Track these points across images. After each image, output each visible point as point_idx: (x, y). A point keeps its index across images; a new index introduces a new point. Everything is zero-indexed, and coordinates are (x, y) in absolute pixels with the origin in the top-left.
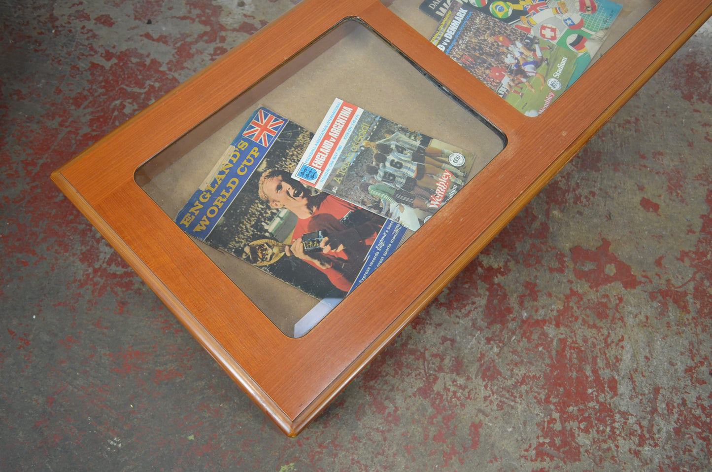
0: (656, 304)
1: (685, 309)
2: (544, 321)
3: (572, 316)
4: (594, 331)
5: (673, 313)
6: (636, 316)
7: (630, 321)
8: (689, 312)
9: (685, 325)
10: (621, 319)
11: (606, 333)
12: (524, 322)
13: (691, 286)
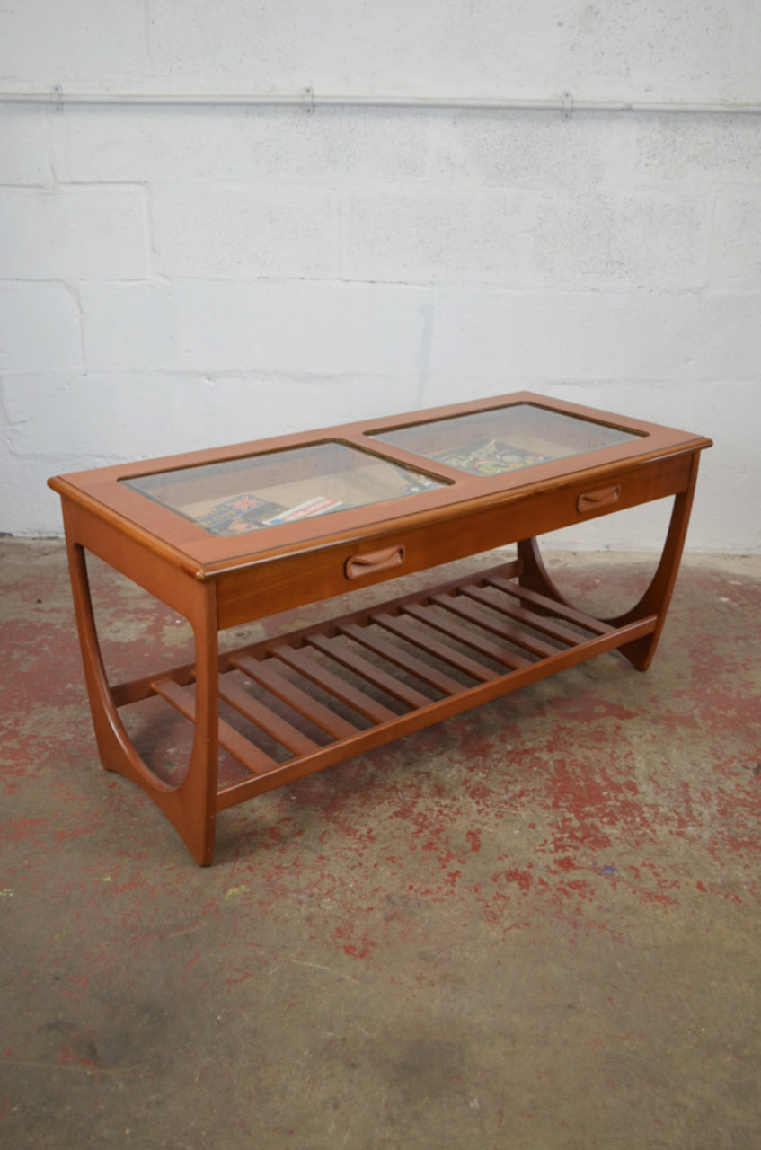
0: (659, 727)
1: (695, 725)
2: (534, 750)
3: (565, 743)
4: (595, 751)
5: (682, 731)
6: (640, 736)
7: (635, 740)
8: (701, 728)
9: (701, 737)
10: (624, 740)
11: (610, 751)
12: (509, 753)
13: (696, 712)
